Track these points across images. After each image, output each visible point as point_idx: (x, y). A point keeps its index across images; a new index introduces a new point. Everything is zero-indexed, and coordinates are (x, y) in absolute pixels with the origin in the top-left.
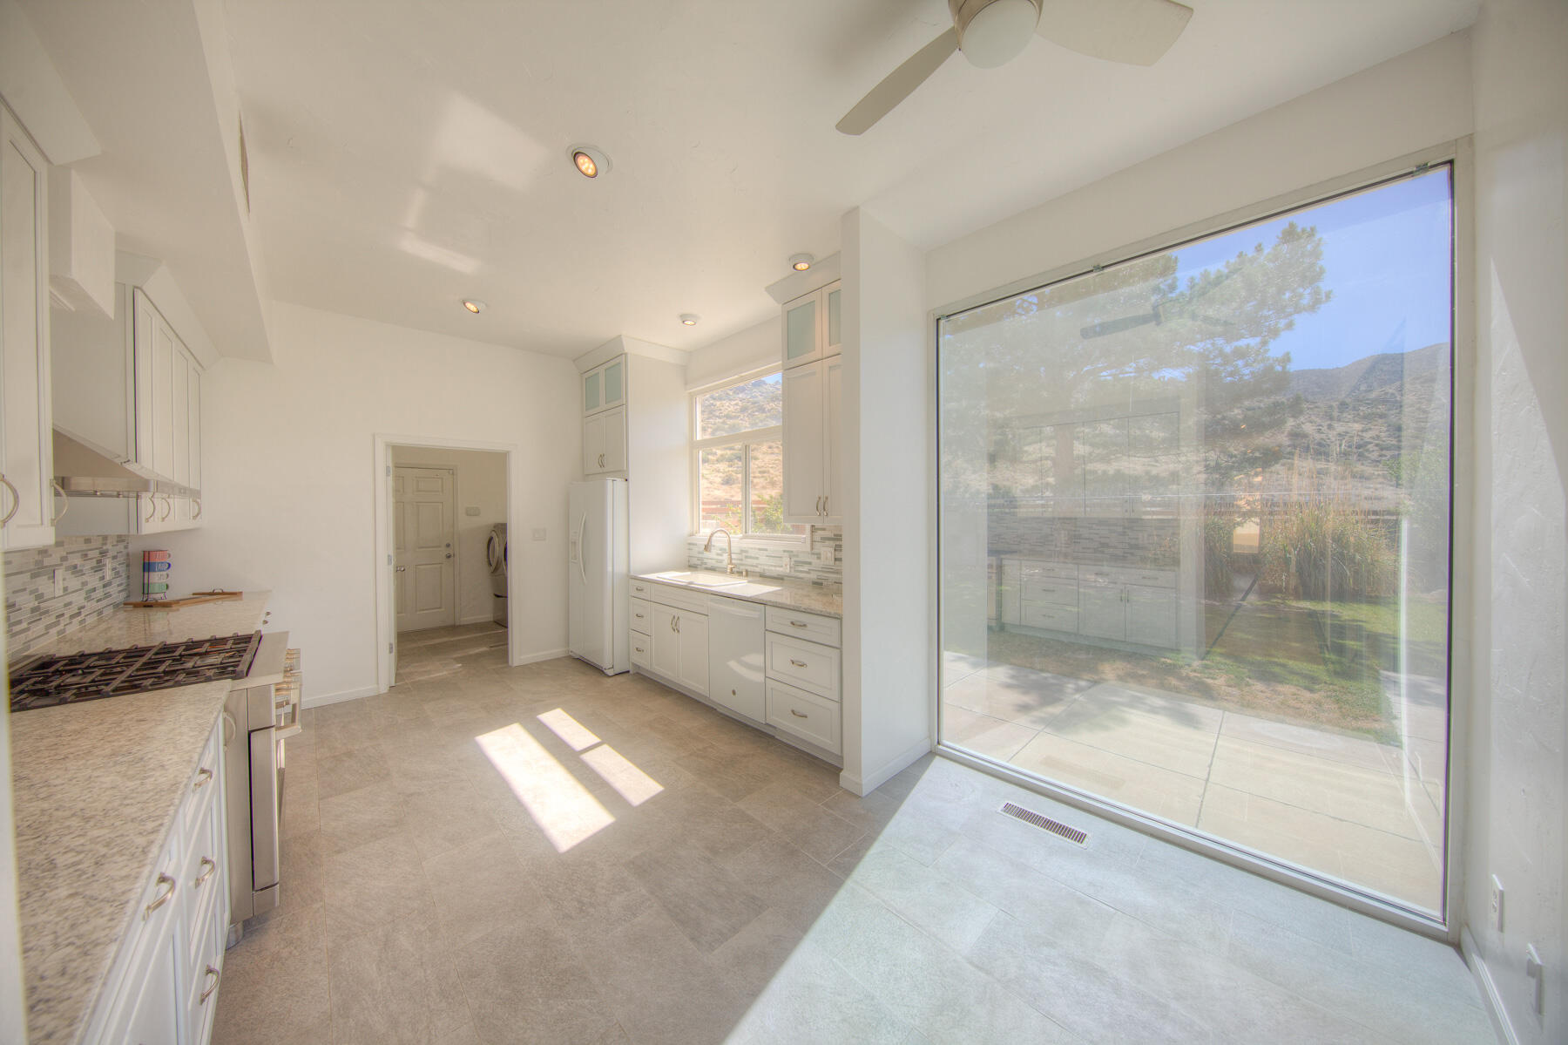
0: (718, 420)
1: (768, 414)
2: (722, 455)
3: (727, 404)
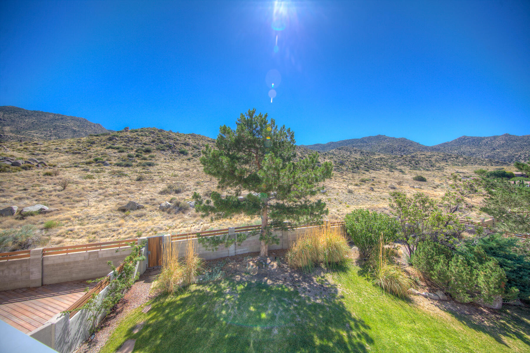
0: (140, 145)
1: (165, 145)
2: (140, 163)
3: (145, 138)
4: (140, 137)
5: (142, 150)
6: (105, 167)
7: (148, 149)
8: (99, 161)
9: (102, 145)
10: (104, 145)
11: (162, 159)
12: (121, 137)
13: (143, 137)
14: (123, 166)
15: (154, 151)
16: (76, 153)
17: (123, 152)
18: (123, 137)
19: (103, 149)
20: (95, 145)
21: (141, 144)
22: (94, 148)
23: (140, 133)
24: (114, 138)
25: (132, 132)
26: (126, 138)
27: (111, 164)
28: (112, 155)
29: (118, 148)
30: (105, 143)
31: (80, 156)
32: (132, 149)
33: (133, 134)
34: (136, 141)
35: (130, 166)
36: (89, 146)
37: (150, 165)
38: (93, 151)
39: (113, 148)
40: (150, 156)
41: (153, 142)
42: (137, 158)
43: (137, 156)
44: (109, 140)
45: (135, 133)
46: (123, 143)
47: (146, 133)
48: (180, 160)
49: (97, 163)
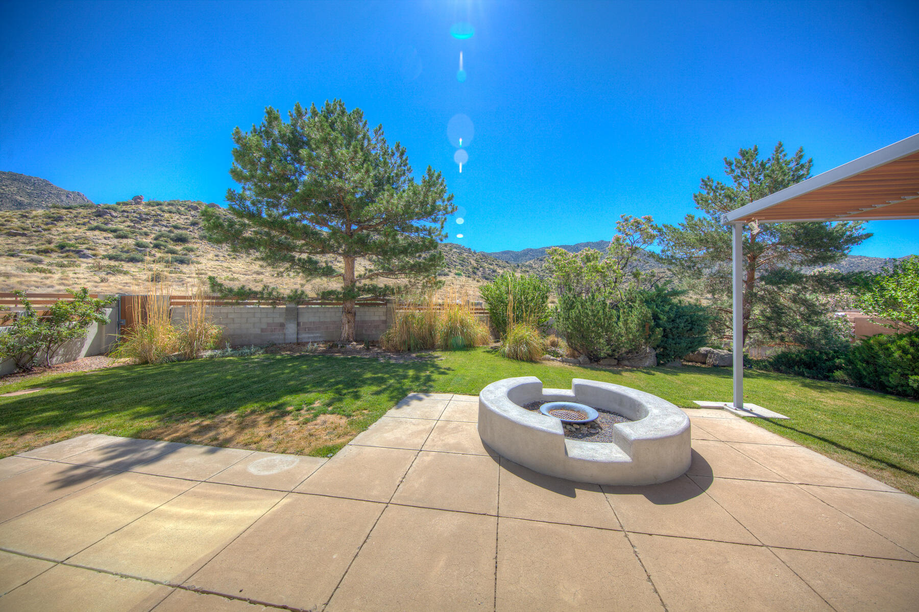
4: (167, 215)
5: (168, 237)
6: (82, 259)
7: (181, 235)
8: (67, 248)
9: (79, 224)
10: (84, 224)
11: (211, 256)
12: (124, 211)
13: (173, 215)
14: (122, 260)
15: (195, 240)
16: (15, 235)
17: (125, 237)
18: (128, 212)
19: (81, 230)
20: (62, 224)
21: (166, 227)
22: (59, 229)
23: (167, 208)
24: (106, 213)
25: (149, 204)
26: (135, 215)
27: (94, 255)
28: (100, 241)
29: (114, 231)
30: (86, 220)
31: (23, 239)
32: (146, 234)
33: (151, 208)
34: (156, 221)
35: (139, 261)
36: (47, 224)
37: (182, 262)
38: (56, 233)
39: (105, 230)
40: (184, 248)
41: (194, 224)
42: (156, 250)
43: (157, 246)
44: (97, 216)
45: (156, 208)
46: (129, 223)
47: (180, 207)
48: (248, 260)
49: (62, 253)
